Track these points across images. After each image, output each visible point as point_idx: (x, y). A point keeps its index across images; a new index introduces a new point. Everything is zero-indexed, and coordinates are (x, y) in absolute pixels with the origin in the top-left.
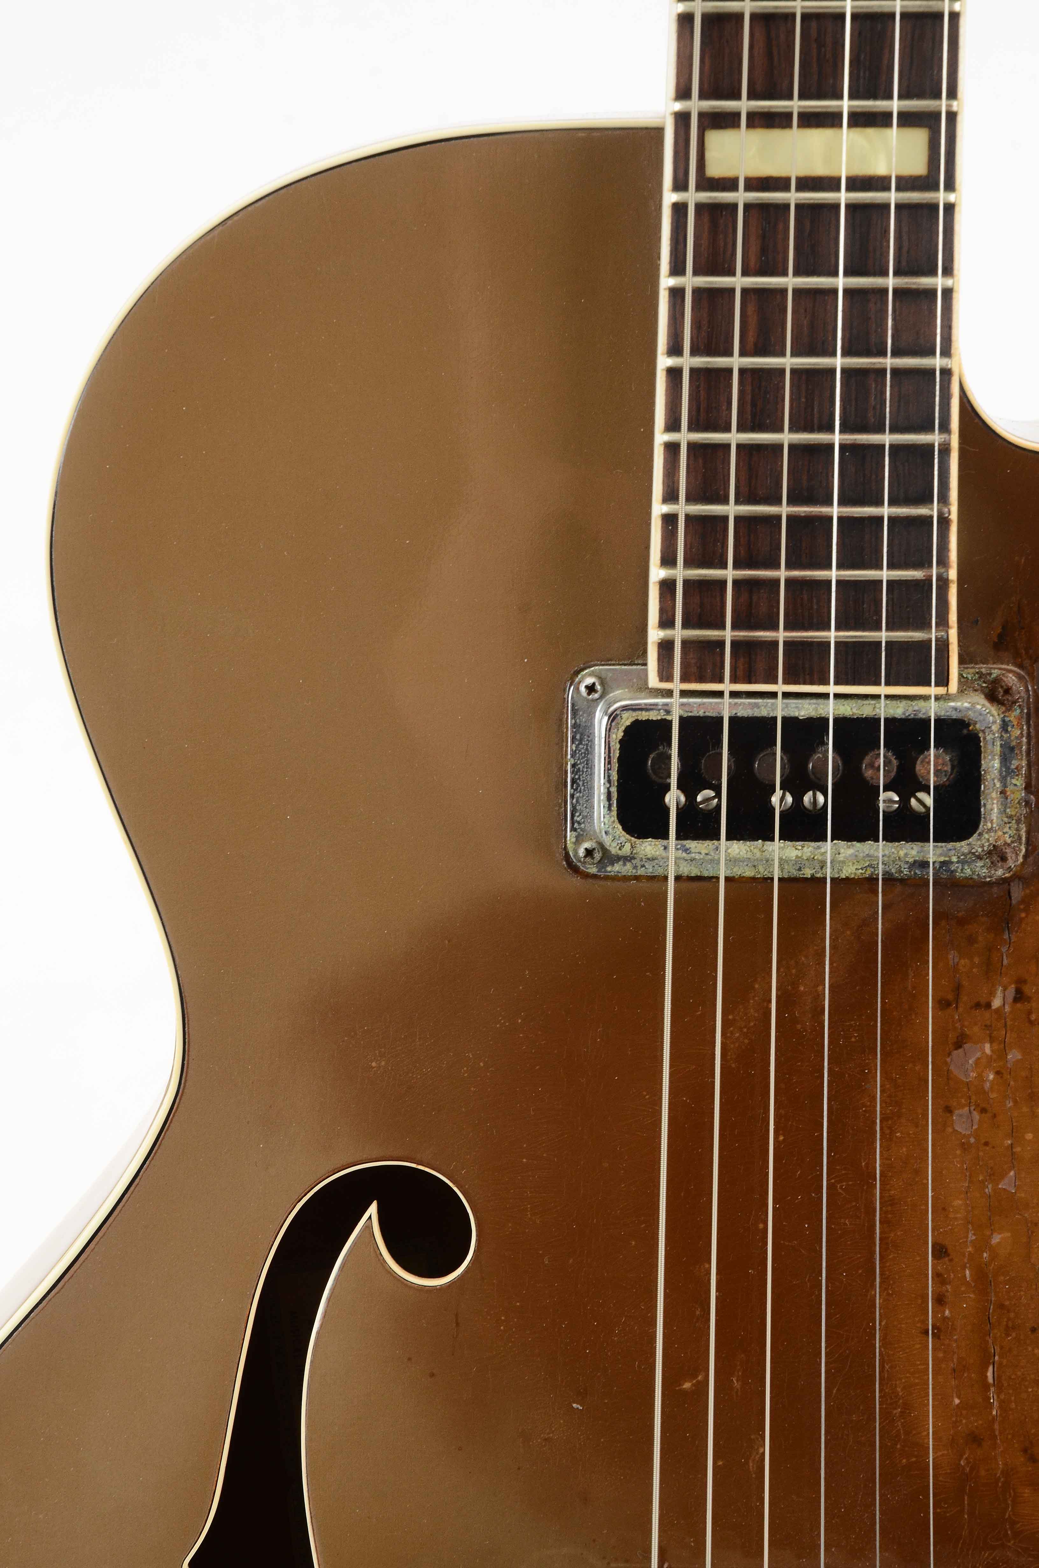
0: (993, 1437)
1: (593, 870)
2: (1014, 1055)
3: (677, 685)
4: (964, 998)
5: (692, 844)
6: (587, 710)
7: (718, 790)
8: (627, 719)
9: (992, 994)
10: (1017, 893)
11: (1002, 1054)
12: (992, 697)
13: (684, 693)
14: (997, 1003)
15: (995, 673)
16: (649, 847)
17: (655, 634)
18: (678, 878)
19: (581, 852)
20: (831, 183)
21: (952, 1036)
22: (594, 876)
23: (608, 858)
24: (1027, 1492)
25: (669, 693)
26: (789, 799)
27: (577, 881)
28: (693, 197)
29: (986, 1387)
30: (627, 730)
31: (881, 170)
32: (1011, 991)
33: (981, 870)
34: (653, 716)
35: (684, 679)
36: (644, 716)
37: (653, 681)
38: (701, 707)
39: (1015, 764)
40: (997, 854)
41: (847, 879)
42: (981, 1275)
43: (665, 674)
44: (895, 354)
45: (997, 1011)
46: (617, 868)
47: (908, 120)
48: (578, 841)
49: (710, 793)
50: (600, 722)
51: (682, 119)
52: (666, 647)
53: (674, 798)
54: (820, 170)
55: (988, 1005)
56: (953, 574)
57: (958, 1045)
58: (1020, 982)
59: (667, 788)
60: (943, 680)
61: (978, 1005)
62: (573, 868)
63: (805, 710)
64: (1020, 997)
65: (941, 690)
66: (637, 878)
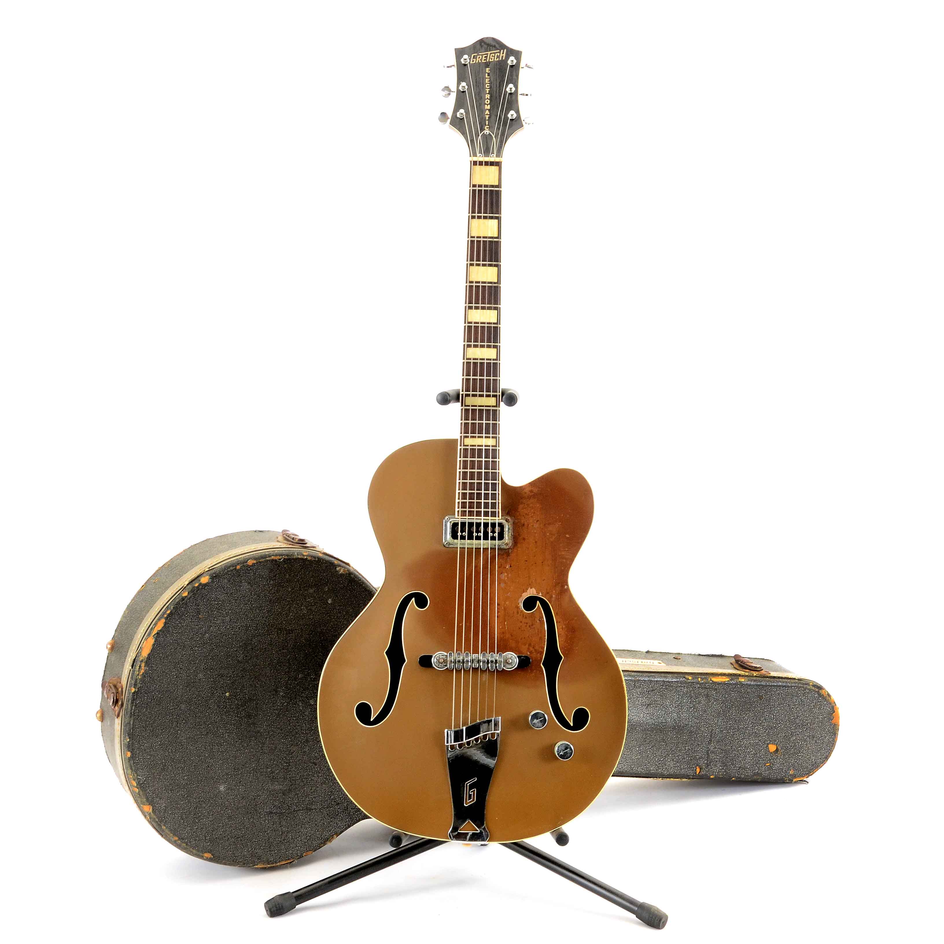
0: (506, 633)
1: (447, 546)
2: (510, 575)
3: (460, 517)
4: (502, 567)
5: (462, 540)
6: (446, 522)
7: (466, 532)
8: (453, 522)
9: (507, 566)
10: (510, 551)
11: (508, 575)
12: (506, 521)
13: (461, 518)
14: (507, 567)
15: (507, 517)
16: (456, 541)
17: (457, 510)
18: (460, 548)
19: (446, 543)
20: (482, 446)
21: (501, 572)
22: (448, 547)
23: (450, 544)
24: (511, 641)
25: (459, 518)
26: (476, 534)
27: (445, 548)
28: (462, 447)
29: (505, 625)
30: (453, 524)
31: (489, 444)
32: (509, 566)
33: (505, 547)
34: (457, 522)
35: (461, 516)
36: (455, 522)
37: (456, 516)
38: (463, 520)
39: (509, 531)
40: (507, 544)
41: (485, 548)
42: (505, 609)
43: (458, 516)
44: (492, 469)
45: (507, 569)
46: (451, 546)
47: (493, 437)
48: (445, 542)
49: (465, 533)
50: (448, 524)
51: (461, 437)
52: (458, 511)
53: (459, 534)
54: (480, 444)
55: (506, 568)
56: (500, 502)
57: (502, 573)
58: (511, 564)
59: (458, 532)
60: (498, 517)
61: (504, 568)
62: (444, 546)
63: (478, 521)
64: (510, 566)
65: (498, 518)
66: (454, 548)
